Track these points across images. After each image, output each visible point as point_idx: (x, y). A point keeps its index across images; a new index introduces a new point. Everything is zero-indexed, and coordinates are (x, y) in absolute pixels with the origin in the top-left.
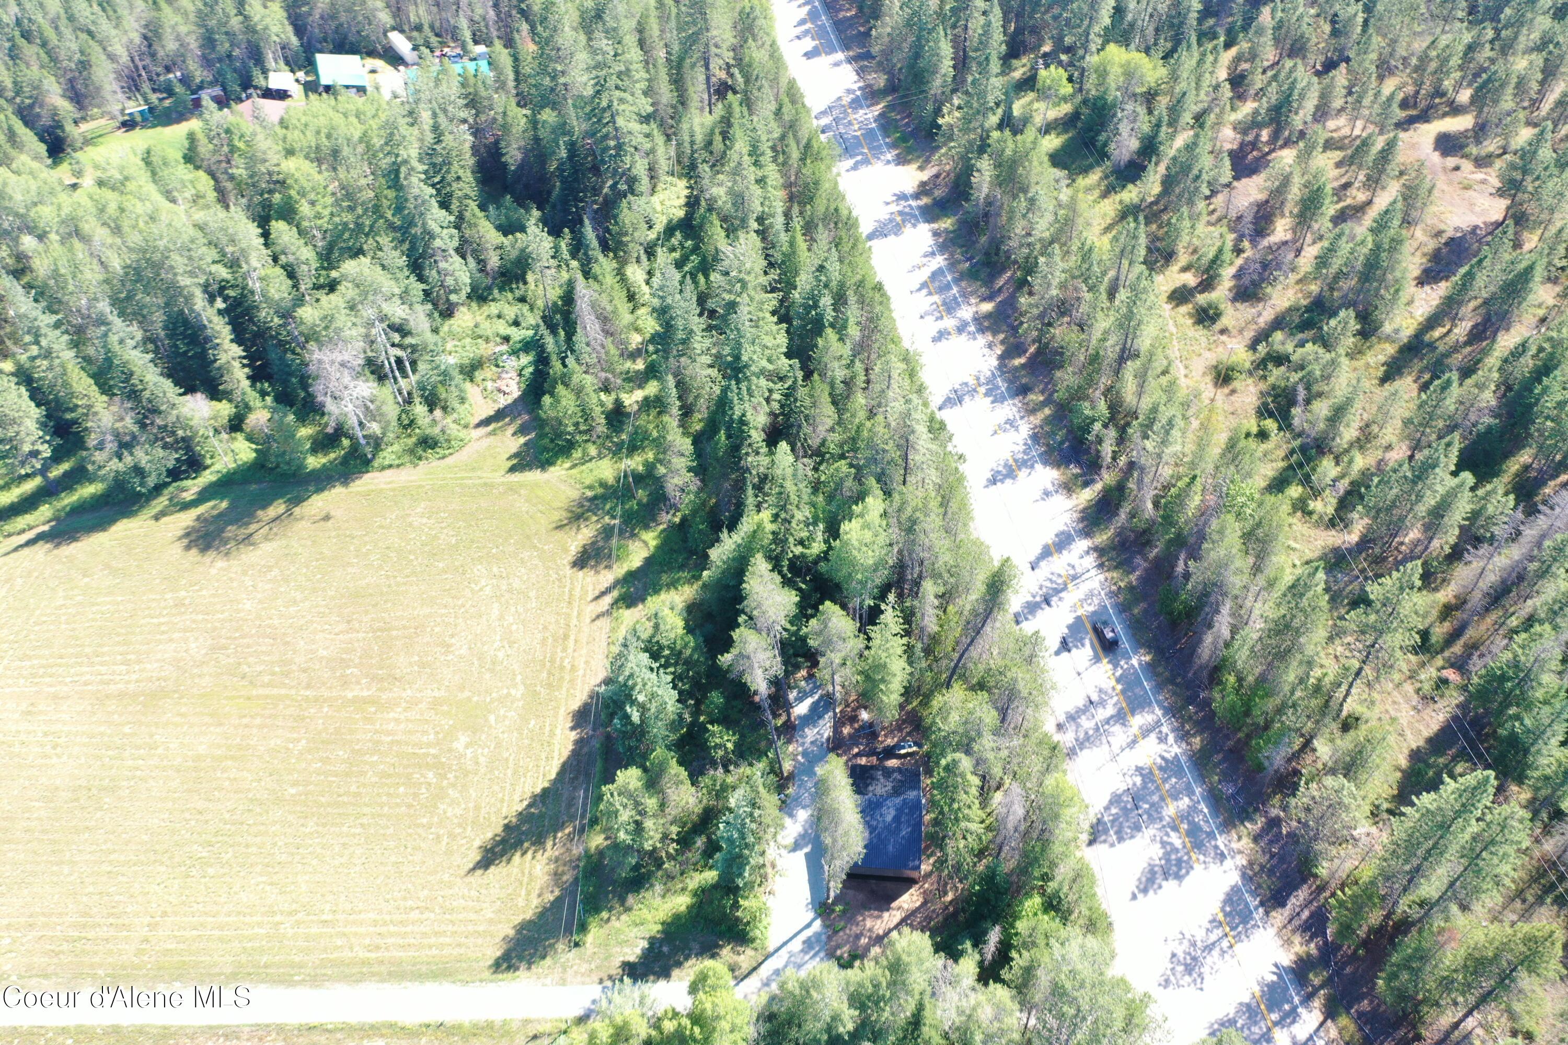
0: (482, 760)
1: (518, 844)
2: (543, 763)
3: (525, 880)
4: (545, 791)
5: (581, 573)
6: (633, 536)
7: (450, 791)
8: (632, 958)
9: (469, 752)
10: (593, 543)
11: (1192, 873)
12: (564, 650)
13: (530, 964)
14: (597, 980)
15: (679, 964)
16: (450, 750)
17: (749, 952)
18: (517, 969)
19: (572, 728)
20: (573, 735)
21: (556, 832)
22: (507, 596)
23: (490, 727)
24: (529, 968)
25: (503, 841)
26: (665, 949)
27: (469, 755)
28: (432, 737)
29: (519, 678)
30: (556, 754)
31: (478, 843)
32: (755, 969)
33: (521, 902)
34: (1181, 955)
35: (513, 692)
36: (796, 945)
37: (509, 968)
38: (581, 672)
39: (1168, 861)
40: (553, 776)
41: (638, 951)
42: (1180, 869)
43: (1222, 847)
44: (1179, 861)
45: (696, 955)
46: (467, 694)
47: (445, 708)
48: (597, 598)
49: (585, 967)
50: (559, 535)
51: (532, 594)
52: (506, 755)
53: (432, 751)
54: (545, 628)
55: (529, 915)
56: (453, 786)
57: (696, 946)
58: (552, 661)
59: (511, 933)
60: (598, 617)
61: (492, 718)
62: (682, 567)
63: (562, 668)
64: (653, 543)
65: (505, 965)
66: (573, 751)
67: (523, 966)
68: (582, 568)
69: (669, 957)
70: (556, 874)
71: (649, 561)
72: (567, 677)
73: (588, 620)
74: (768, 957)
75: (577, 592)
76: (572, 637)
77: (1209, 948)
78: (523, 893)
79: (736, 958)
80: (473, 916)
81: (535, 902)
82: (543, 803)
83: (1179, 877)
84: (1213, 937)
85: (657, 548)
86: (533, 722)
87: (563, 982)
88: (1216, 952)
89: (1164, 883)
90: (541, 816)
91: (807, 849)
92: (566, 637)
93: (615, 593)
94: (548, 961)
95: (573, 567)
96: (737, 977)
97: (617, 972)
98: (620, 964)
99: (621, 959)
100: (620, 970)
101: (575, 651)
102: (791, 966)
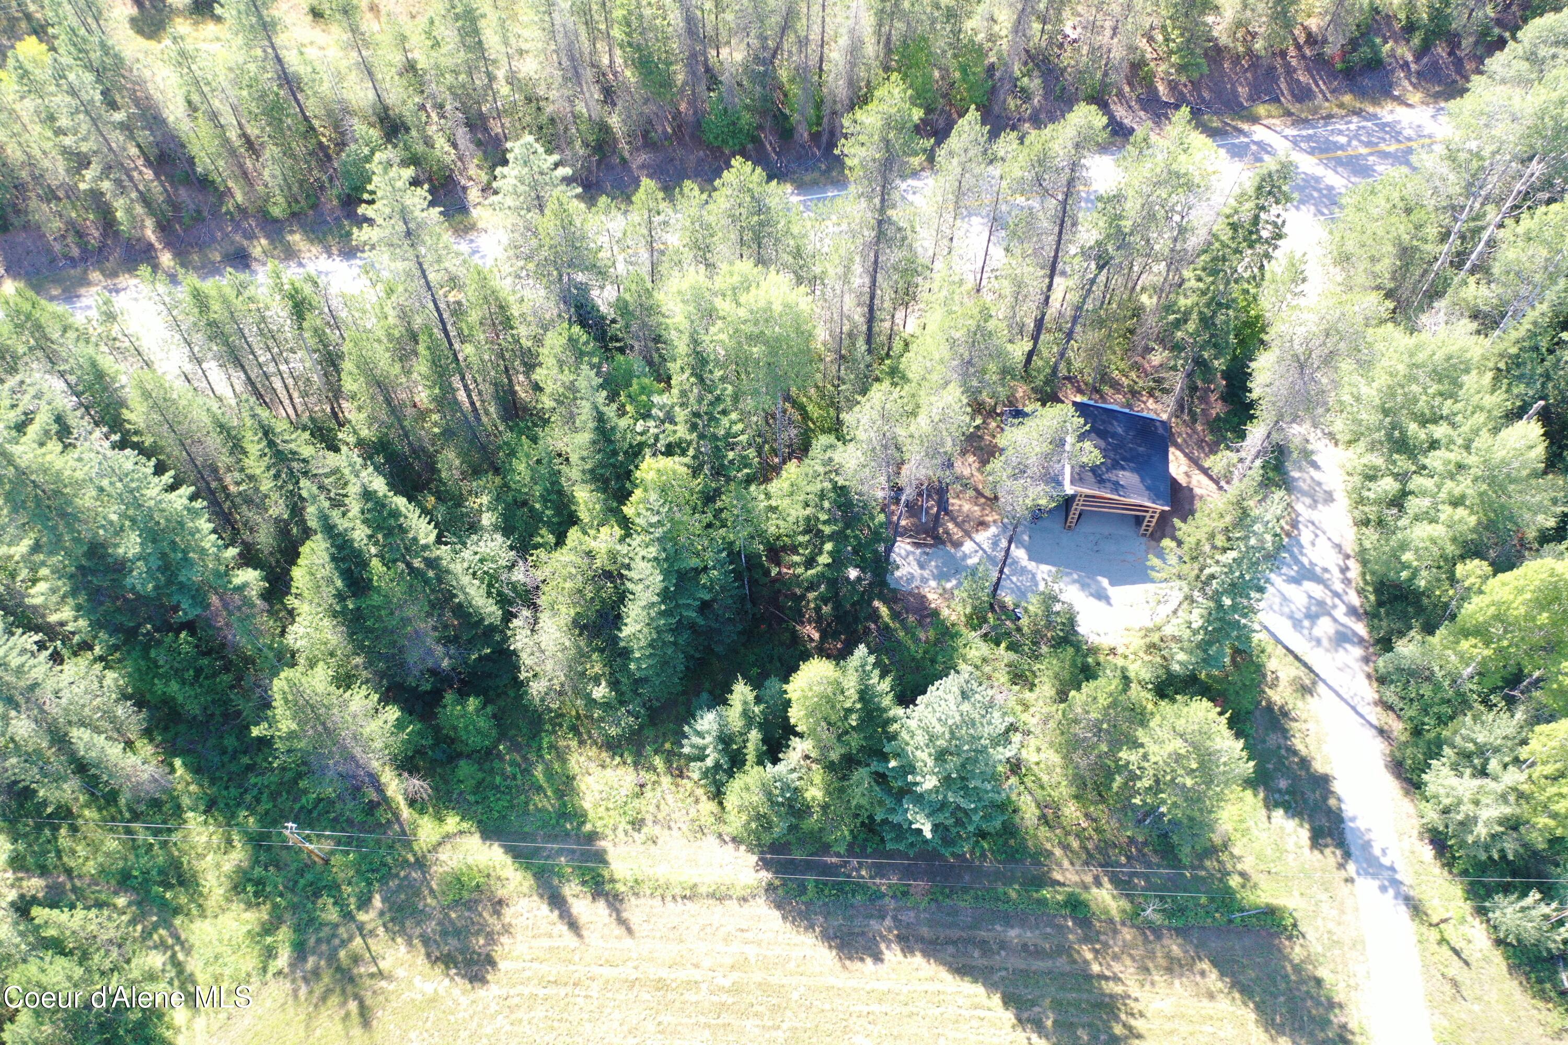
2: (950, 1012)
4: (1008, 1000)
5: (502, 965)
6: (421, 864)
8: (1304, 834)
10: (426, 941)
12: (692, 987)
13: (1331, 1005)
14: (1346, 889)
15: (1305, 763)
17: (1273, 664)
18: (1344, 1027)
19: (878, 958)
20: (892, 954)
21: (1089, 977)
24: (1341, 1006)
26: (1283, 784)
30: (932, 987)
32: (1297, 657)
33: (1226, 1030)
38: (749, 951)
40: (978, 990)
41: (1291, 824)
48: (574, 926)
49: (1328, 911)
57: (1276, 739)
58: (719, 1010)
60: (623, 923)
62: (520, 773)
63: (736, 989)
66: (926, 954)
67: (1337, 1018)
68: (490, 961)
69: (1295, 778)
70: (1169, 970)
72: (759, 977)
73: (628, 942)
75: (550, 969)
76: (664, 973)
78: (1207, 1029)
79: (1283, 684)
81: (1222, 1005)
85: (463, 817)
87: (1359, 944)
90: (1057, 1005)
91: (1105, 582)
92: (661, 985)
94: (1321, 973)
95: (483, 981)
96: (1314, 683)
97: (1331, 856)
98: (1316, 852)
99: (1307, 850)
100: (1328, 851)
101: (696, 966)
102: (1286, 610)
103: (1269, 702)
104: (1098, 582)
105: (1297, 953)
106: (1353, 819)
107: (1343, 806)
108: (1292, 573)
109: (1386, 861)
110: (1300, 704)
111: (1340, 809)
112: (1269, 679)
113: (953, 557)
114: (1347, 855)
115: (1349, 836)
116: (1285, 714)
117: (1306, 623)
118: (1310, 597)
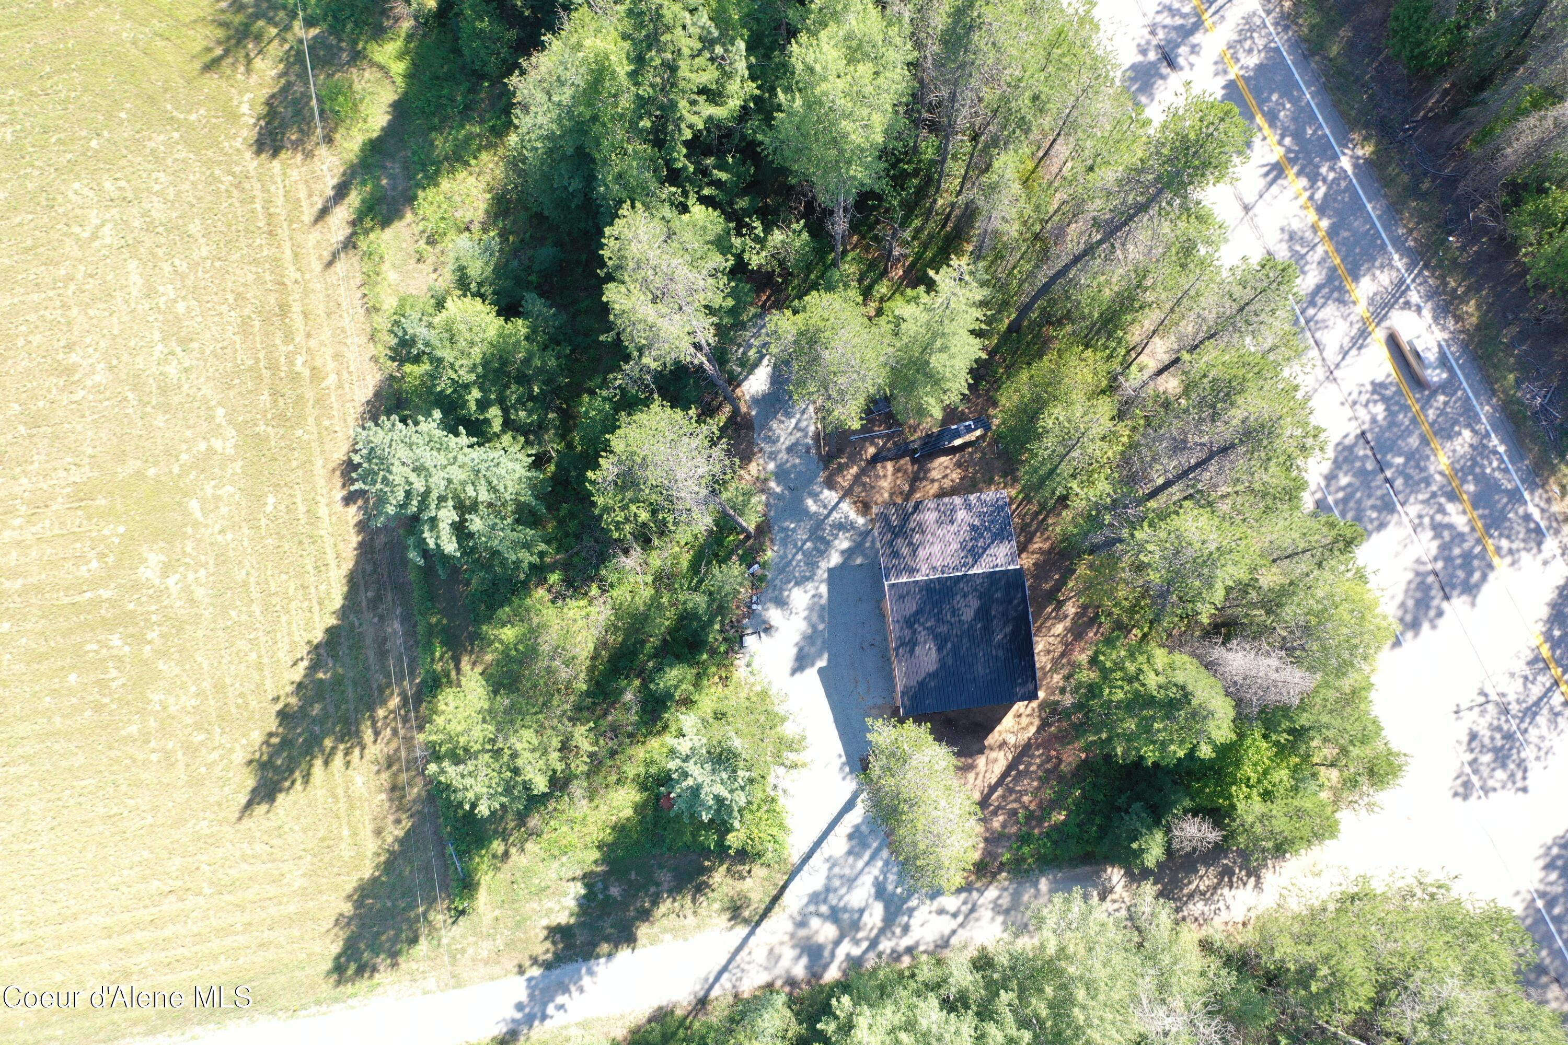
0: (200, 593)
1: (311, 746)
2: (311, 579)
3: (342, 806)
4: (331, 632)
5: (276, 164)
6: (357, 57)
7: (161, 665)
8: (563, 918)
9: (171, 581)
10: (285, 90)
11: (1492, 576)
12: (288, 338)
13: (394, 955)
14: (511, 965)
15: (645, 915)
16: (136, 586)
17: (759, 871)
18: (374, 969)
21: (371, 708)
22: (149, 240)
23: (196, 525)
24: (394, 965)
25: (286, 743)
26: (615, 891)
27: (174, 590)
28: (94, 565)
29: (220, 412)
30: (330, 557)
31: (240, 757)
32: (775, 899)
33: (347, 852)
34: (1485, 734)
35: (218, 444)
36: (837, 844)
37: (360, 971)
38: (332, 380)
39: (1448, 560)
40: (337, 601)
41: (571, 903)
42: (1470, 573)
43: (1536, 515)
44: (1467, 557)
45: (670, 892)
46: (133, 465)
47: (101, 502)
48: (324, 213)
49: (485, 948)
50: (212, 81)
51: (195, 228)
52: (241, 576)
53: (105, 594)
54: (239, 296)
55: (367, 872)
56: (163, 653)
57: (665, 877)
58: (273, 367)
59: (347, 908)
60: (335, 256)
61: (194, 505)
62: (466, 113)
63: (295, 377)
64: (399, 68)
65: (353, 967)
66: (361, 545)
67: (382, 961)
68: (276, 153)
69: (624, 905)
70: (394, 788)
71: (399, 108)
72: (310, 395)
73: (317, 267)
74: (793, 874)
75: (280, 207)
76: (296, 308)
77: (1531, 712)
78: (346, 832)
79: (739, 885)
80: (272, 891)
81: (371, 846)
82: (335, 657)
83: (1470, 589)
84: (1536, 691)
85: (410, 76)
86: (271, 500)
87: (458, 982)
88: (1542, 720)
89: (1445, 605)
90: (337, 681)
91: (822, 663)
92: (284, 309)
93: (354, 198)
94: (423, 946)
95: (259, 152)
96: (746, 921)
97: (543, 949)
98: (545, 933)
99: (545, 922)
100: (548, 944)
101: (308, 335)
102: (837, 883)
103: (710, 870)
104: (819, 655)
105: (438, 917)
106: (590, 973)
107: (602, 960)
108: (890, 887)
109: (550, 1009)
110: (717, 906)
111: (598, 957)
112: (740, 868)
113: (811, 481)
114: (548, 966)
115: (570, 967)
116: (700, 889)
117: (824, 909)
118: (861, 911)
